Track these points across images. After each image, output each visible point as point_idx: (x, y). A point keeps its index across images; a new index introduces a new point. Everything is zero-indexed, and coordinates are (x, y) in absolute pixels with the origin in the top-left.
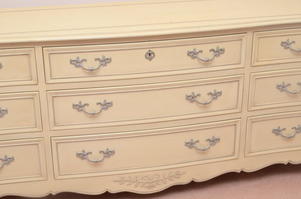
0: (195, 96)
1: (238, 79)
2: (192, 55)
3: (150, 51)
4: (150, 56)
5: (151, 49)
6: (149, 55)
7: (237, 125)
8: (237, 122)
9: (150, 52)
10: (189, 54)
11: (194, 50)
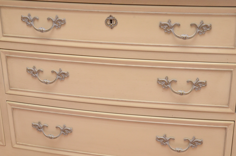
0: (169, 81)
1: (231, 68)
2: (165, 28)
3: (111, 16)
4: (111, 23)
5: (112, 15)
6: (110, 21)
7: (228, 130)
8: (228, 125)
9: (111, 18)
10: (162, 26)
11: (168, 22)
